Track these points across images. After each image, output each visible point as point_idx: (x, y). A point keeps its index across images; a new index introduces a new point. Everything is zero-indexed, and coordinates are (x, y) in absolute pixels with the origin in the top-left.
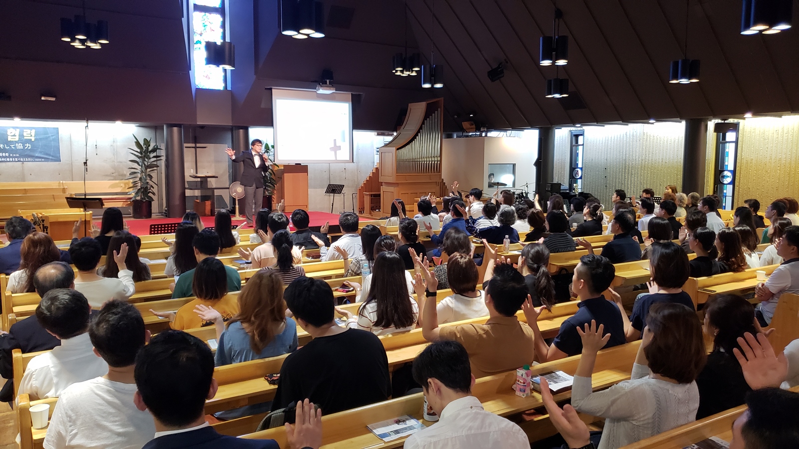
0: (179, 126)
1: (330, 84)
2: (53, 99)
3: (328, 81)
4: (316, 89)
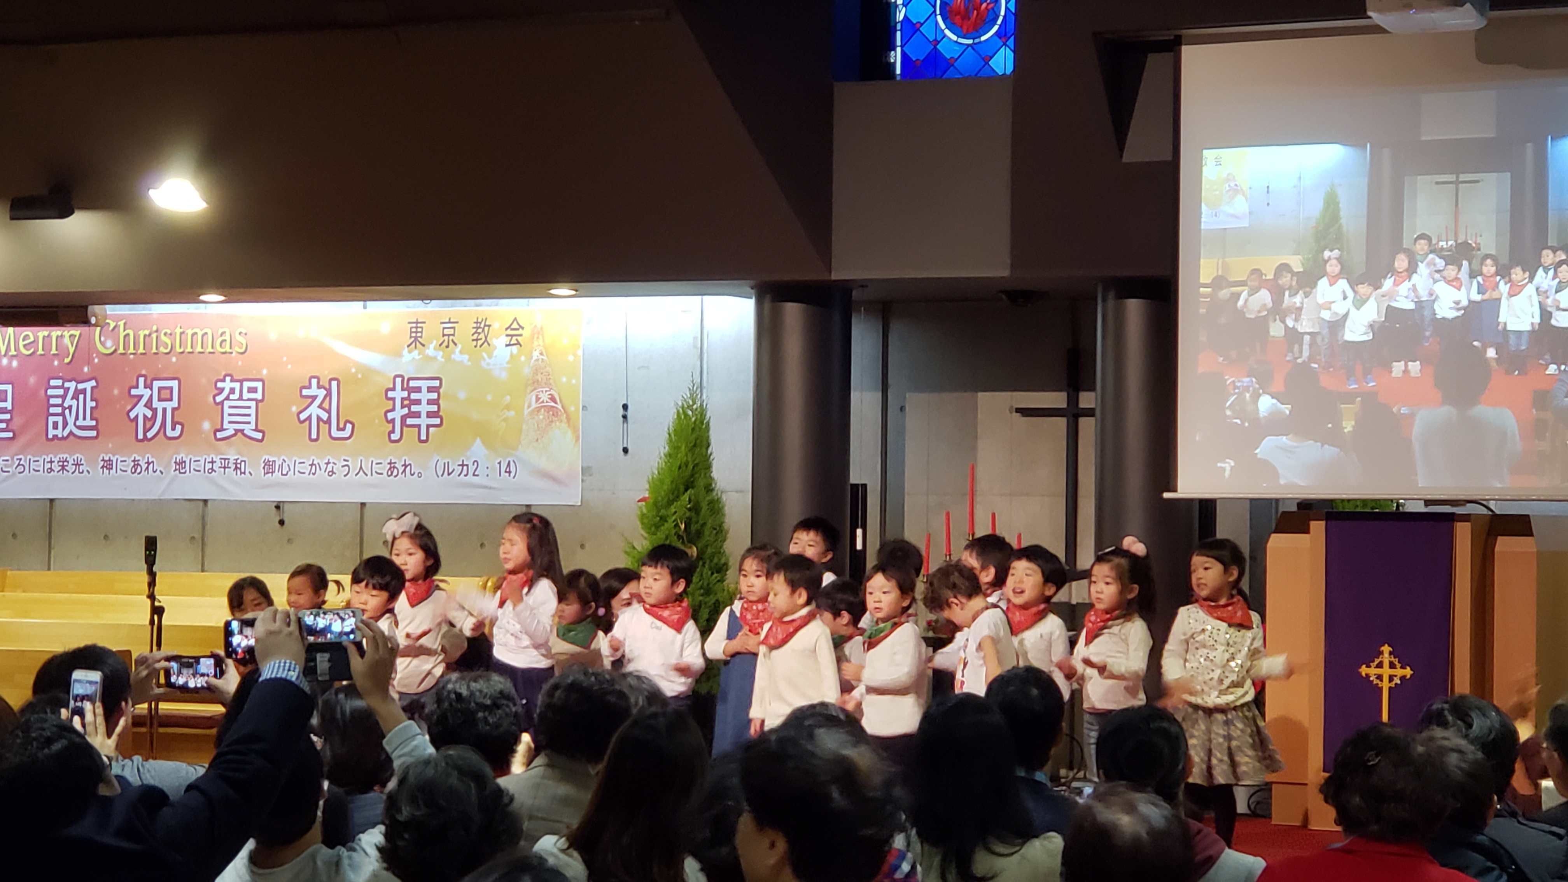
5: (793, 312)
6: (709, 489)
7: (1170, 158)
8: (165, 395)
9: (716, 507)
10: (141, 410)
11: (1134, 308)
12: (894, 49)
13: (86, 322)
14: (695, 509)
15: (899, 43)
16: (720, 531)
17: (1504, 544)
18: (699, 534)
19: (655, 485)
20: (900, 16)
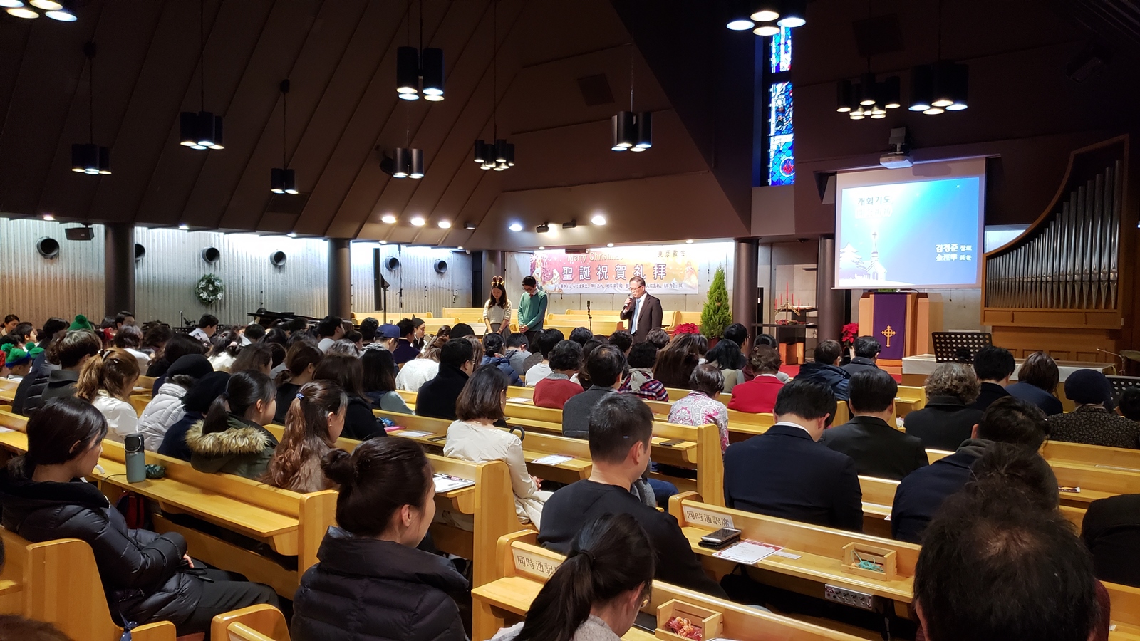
5: (743, 245)
6: (724, 289)
7: (833, 202)
8: (605, 269)
9: (726, 294)
10: (599, 273)
11: (828, 241)
12: (770, 179)
13: (585, 252)
14: (720, 294)
15: (771, 177)
16: (726, 299)
17: (920, 300)
18: (721, 300)
19: (711, 288)
20: (771, 170)
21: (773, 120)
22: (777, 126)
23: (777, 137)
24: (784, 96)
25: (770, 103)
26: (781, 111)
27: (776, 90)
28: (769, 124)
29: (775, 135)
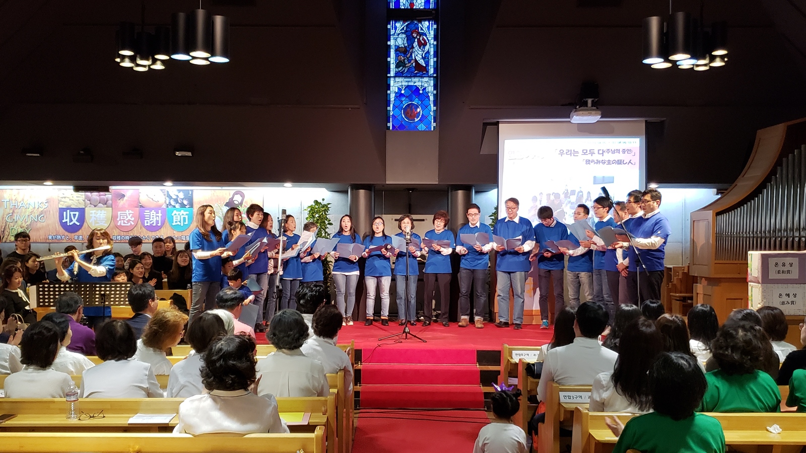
0: (367, 187)
1: (592, 106)
2: (189, 154)
3: (590, 101)
4: (569, 117)
7: (496, 153)
12: (389, 122)
15: (391, 121)
20: (391, 114)
21: (392, 59)
22: (397, 66)
23: (397, 79)
24: (404, 36)
25: (390, 40)
26: (402, 52)
27: (396, 28)
28: (388, 64)
29: (394, 77)
